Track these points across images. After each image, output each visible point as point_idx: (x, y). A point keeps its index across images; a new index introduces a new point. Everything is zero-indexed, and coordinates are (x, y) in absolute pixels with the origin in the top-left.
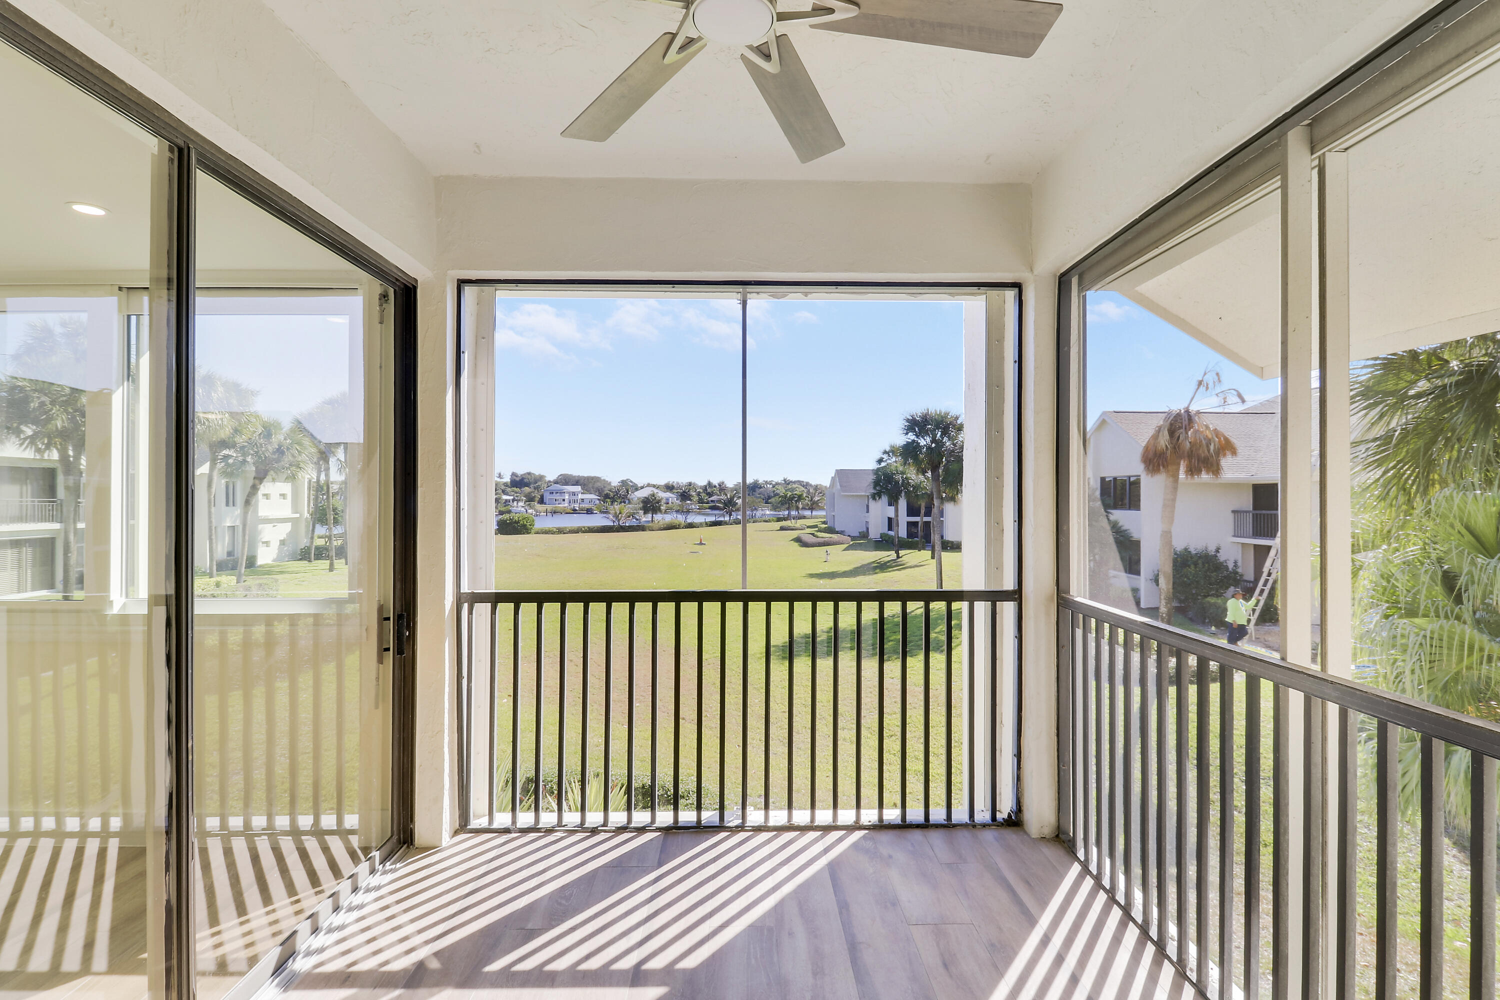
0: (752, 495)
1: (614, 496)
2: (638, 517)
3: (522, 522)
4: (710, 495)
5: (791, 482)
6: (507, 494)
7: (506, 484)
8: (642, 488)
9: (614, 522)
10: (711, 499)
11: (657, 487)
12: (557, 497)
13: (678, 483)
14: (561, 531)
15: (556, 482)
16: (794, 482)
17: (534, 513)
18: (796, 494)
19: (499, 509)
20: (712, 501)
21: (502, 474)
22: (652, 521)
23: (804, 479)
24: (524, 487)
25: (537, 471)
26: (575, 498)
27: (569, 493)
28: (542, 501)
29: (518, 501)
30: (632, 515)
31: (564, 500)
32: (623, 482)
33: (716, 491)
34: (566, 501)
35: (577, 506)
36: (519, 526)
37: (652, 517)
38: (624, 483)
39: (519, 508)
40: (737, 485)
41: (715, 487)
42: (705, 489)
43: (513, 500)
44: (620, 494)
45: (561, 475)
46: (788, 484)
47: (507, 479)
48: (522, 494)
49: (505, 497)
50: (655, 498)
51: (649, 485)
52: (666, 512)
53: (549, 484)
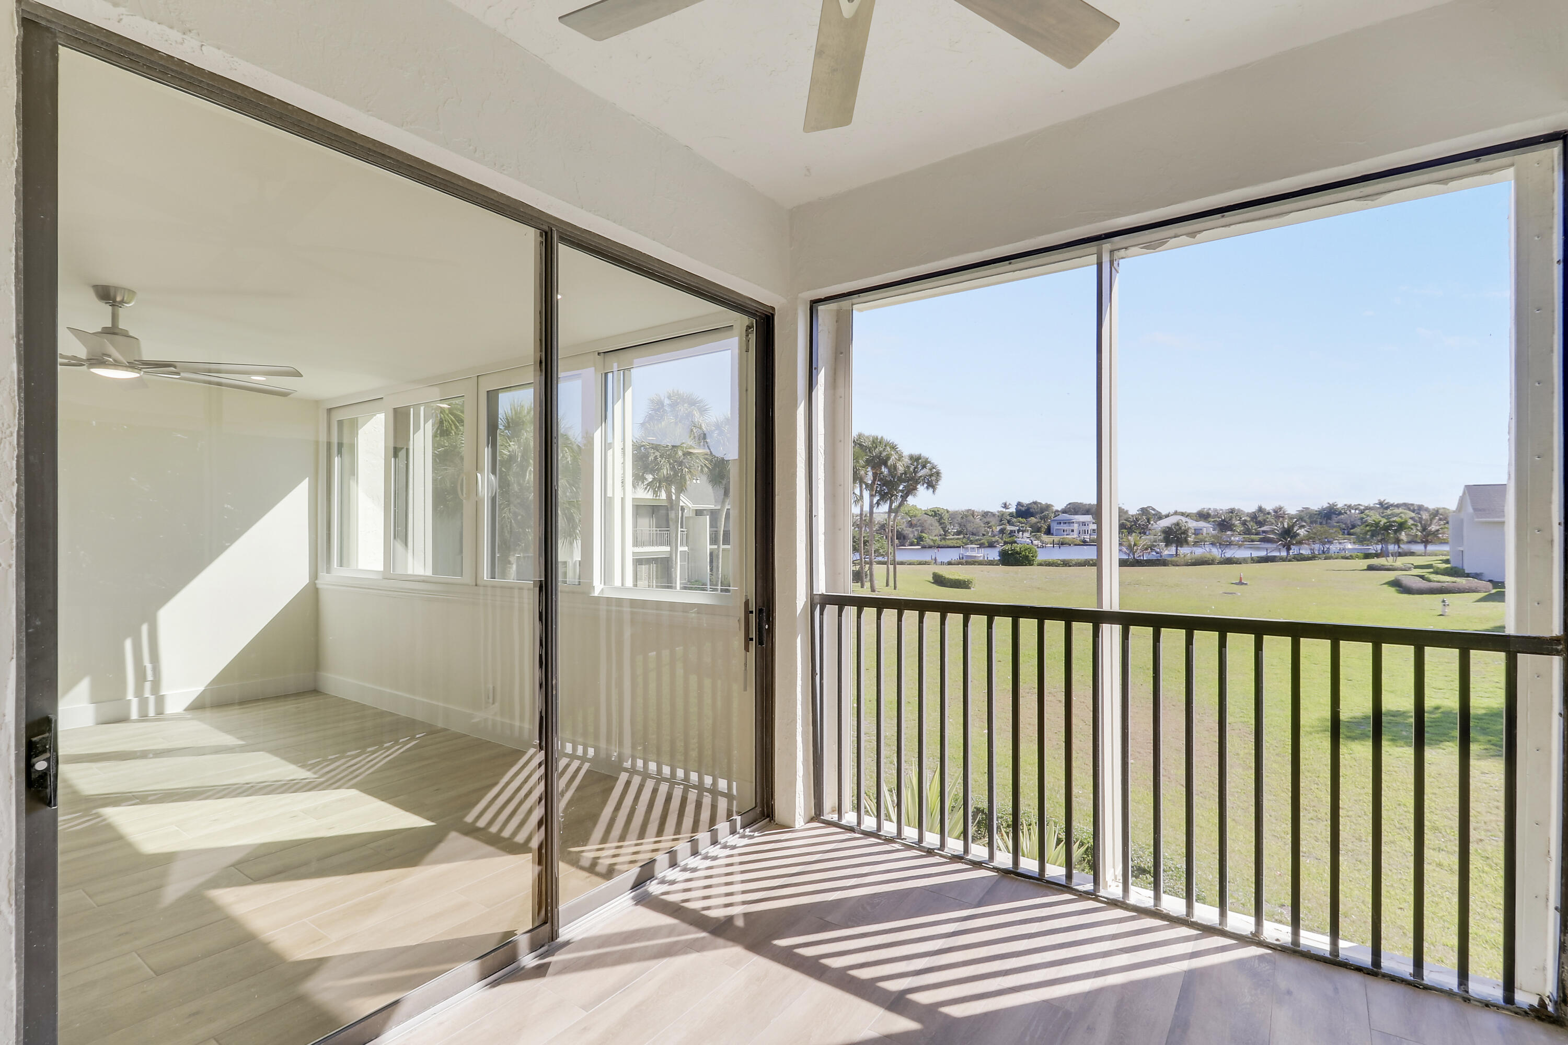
0: (1327, 523)
1: (1132, 526)
2: (1158, 550)
3: (1024, 553)
4: (1261, 524)
5: (1392, 505)
6: (1013, 525)
7: (1011, 515)
8: (1167, 516)
9: (1129, 555)
10: (1263, 529)
11: (1188, 515)
12: (1065, 527)
13: (1215, 510)
14: (1066, 564)
15: (1064, 511)
16: (1398, 506)
17: (1040, 544)
18: (1394, 522)
19: (1004, 539)
20: (1264, 532)
21: (1008, 504)
22: (1177, 554)
23: (1416, 501)
24: (1030, 517)
25: (1043, 501)
26: (1085, 528)
27: (1078, 523)
28: (1048, 532)
29: (1023, 531)
30: (1152, 547)
31: (1073, 531)
32: (1142, 509)
33: (1270, 518)
34: (1076, 532)
35: (1087, 538)
36: (1020, 557)
37: (1177, 550)
38: (1144, 511)
39: (1024, 539)
40: (1303, 511)
41: (1269, 513)
42: (1254, 517)
43: (1019, 531)
44: (1139, 525)
45: (1070, 504)
46: (1387, 508)
47: (1013, 509)
48: (1028, 524)
49: (1009, 528)
50: (1180, 528)
51: (1176, 513)
52: (1196, 544)
53: (1057, 513)
